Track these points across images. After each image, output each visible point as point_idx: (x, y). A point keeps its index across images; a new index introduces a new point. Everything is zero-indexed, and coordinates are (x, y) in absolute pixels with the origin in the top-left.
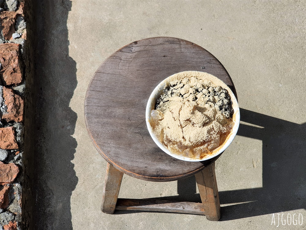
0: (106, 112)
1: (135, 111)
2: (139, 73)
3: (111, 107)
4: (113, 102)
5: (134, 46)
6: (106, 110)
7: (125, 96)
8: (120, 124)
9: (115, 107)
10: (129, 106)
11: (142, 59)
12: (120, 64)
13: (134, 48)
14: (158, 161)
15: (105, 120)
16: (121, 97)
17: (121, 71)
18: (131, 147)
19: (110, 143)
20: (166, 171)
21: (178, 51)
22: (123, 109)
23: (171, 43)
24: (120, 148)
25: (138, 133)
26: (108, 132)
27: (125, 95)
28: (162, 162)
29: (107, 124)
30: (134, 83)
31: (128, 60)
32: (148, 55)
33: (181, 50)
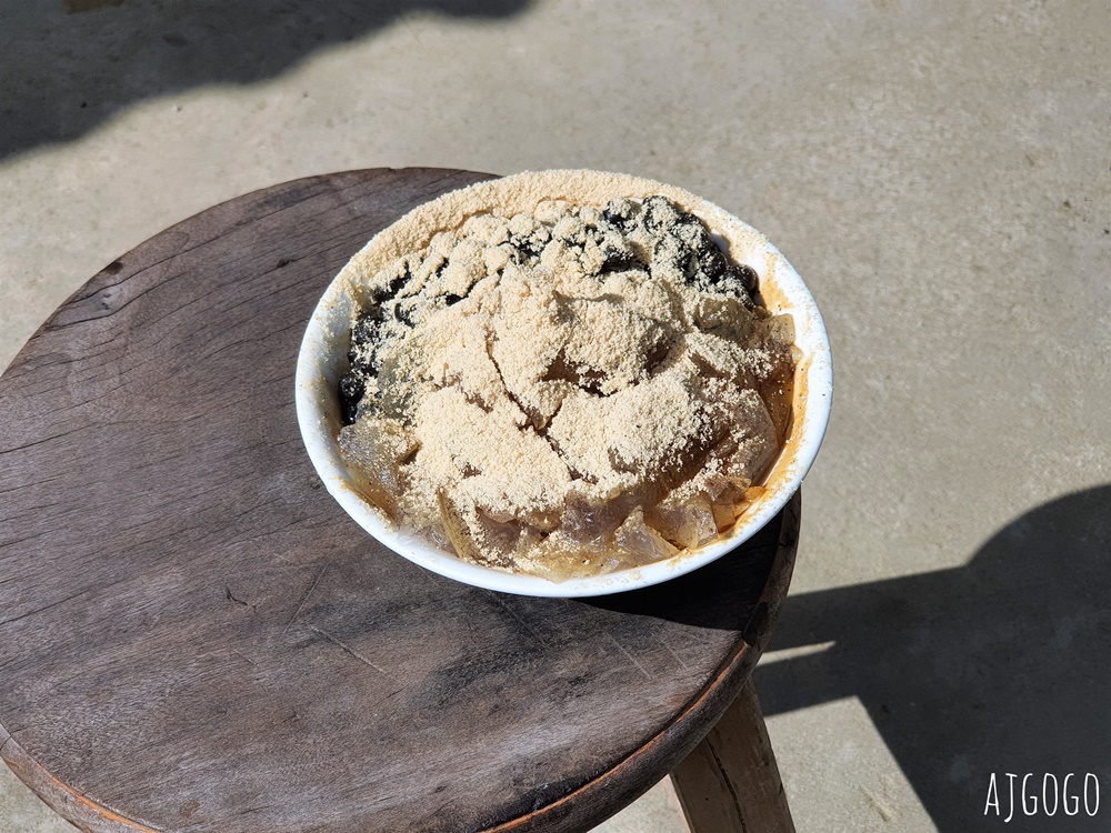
0: (90, 620)
1: (245, 549)
2: (188, 377)
3: (108, 586)
4: (106, 557)
5: (112, 282)
6: (82, 615)
7: (165, 505)
8: (193, 641)
9: (124, 578)
10: (203, 541)
11: (176, 317)
12: (72, 379)
13: (111, 291)
14: (492, 729)
15: (99, 661)
16: (137, 519)
17: (89, 408)
18: (305, 730)
19: (178, 761)
20: (559, 755)
21: (338, 217)
22: (178, 564)
23: (286, 205)
24: (245, 759)
25: (312, 641)
26: (141, 713)
27: (155, 500)
28: (517, 719)
29: (118, 674)
30: (183, 430)
31: (102, 348)
32: (200, 289)
33: (350, 212)
